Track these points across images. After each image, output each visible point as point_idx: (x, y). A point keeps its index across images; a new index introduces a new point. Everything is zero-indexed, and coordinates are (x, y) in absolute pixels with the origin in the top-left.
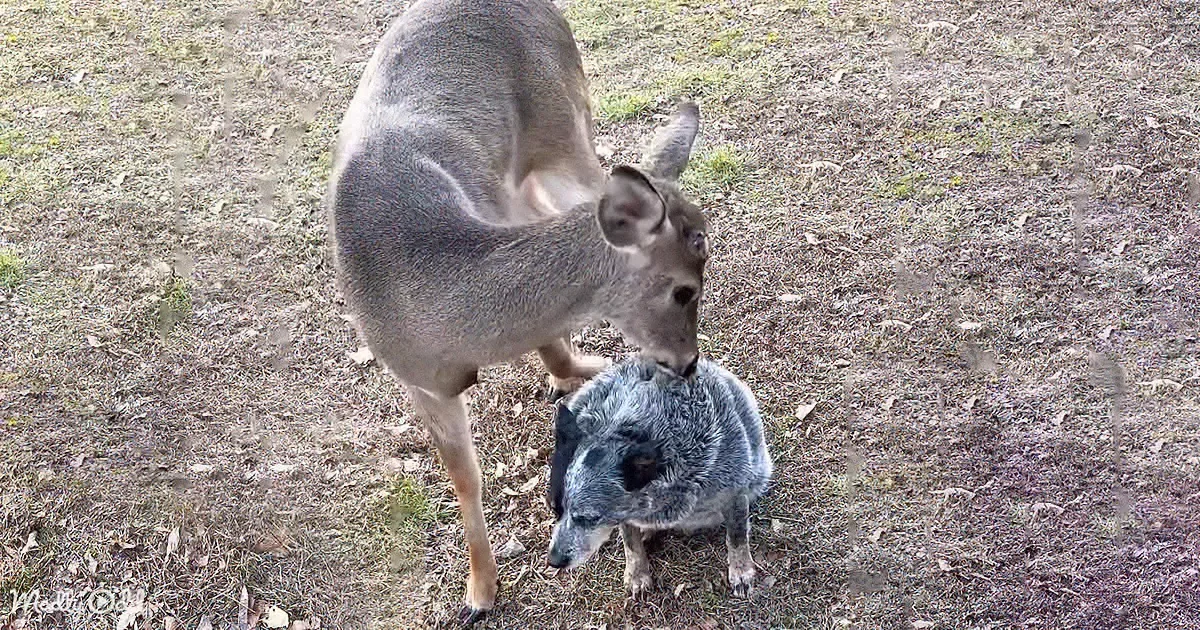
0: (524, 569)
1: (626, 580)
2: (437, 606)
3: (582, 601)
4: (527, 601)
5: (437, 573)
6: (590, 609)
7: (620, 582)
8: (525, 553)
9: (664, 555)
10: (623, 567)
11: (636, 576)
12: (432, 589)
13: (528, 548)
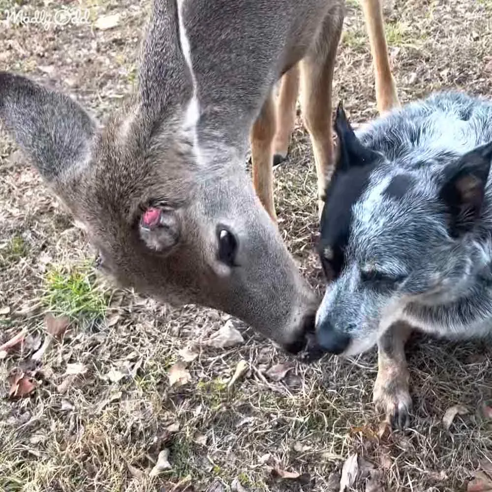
0: (241, 366)
1: (377, 394)
2: (128, 406)
3: (319, 419)
4: (246, 409)
5: (131, 361)
6: (330, 429)
7: (368, 397)
8: (242, 344)
9: (423, 365)
10: (374, 375)
11: (392, 391)
12: (123, 381)
13: (246, 338)
